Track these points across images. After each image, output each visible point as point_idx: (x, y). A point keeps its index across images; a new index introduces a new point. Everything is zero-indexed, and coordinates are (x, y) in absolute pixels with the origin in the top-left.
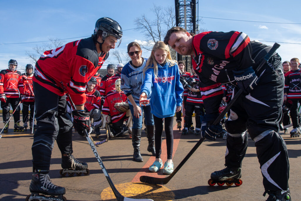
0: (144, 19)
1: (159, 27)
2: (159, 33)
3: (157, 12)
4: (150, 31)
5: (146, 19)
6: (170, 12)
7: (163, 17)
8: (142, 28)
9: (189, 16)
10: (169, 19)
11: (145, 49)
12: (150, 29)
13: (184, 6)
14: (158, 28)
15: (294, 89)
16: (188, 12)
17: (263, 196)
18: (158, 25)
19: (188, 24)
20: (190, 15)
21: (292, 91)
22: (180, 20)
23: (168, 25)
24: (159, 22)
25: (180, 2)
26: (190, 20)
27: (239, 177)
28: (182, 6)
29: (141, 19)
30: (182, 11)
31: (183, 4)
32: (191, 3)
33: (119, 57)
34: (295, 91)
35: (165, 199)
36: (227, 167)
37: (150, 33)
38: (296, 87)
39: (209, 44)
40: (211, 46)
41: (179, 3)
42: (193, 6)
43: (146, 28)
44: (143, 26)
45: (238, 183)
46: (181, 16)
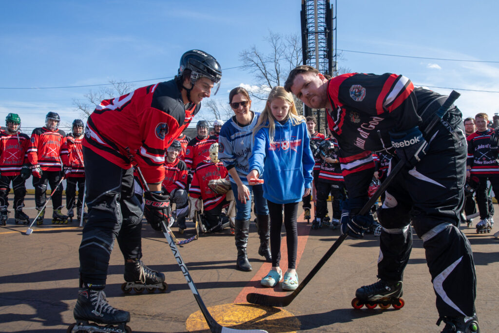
0: (255, 52)
1: (278, 65)
2: (278, 74)
3: (274, 41)
4: (264, 71)
5: (256, 52)
6: (295, 42)
7: (283, 50)
8: (251, 66)
9: (322, 49)
10: (292, 52)
11: (255, 98)
12: (263, 67)
13: (316, 33)
14: (276, 66)
15: (481, 160)
16: (321, 42)
17: (437, 326)
18: (276, 62)
19: (321, 60)
20: (324, 47)
21: (478, 162)
22: (309, 54)
23: (291, 62)
24: (277, 58)
25: (309, 27)
26: (324, 55)
27: (399, 295)
28: (313, 33)
29: (250, 52)
30: (311, 41)
31: (314, 30)
32: (325, 29)
33: (216, 110)
34: (483, 163)
35: (285, 330)
36: (380, 279)
37: (264, 74)
38: (484, 156)
39: (352, 93)
40: (355, 95)
41: (307, 30)
42: (329, 33)
43: (258, 66)
44: (253, 63)
45: (398, 304)
46: (310, 48)
